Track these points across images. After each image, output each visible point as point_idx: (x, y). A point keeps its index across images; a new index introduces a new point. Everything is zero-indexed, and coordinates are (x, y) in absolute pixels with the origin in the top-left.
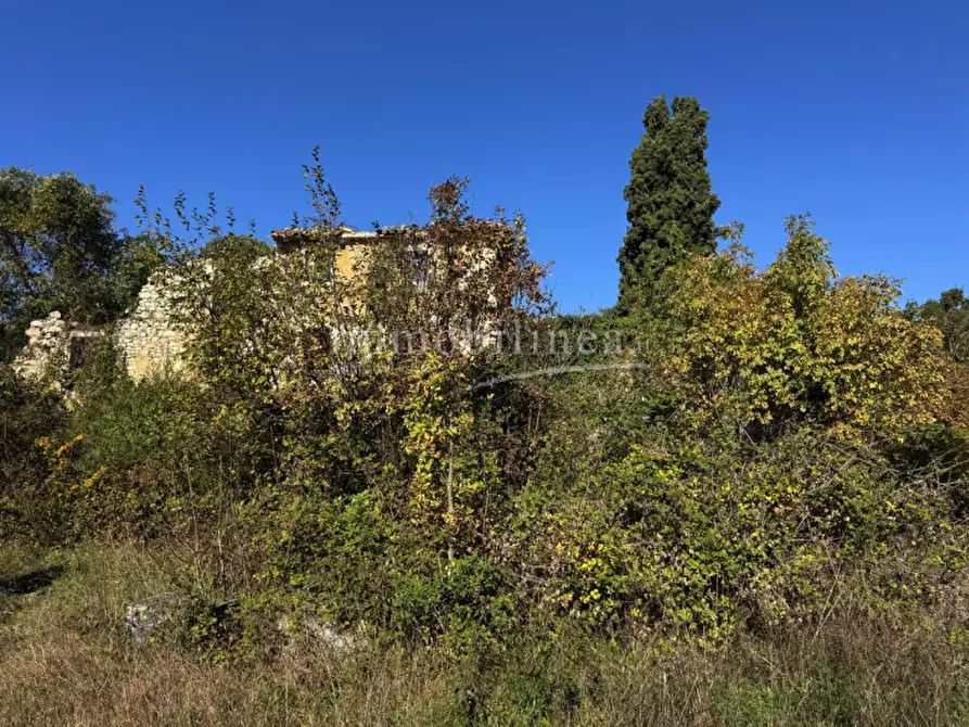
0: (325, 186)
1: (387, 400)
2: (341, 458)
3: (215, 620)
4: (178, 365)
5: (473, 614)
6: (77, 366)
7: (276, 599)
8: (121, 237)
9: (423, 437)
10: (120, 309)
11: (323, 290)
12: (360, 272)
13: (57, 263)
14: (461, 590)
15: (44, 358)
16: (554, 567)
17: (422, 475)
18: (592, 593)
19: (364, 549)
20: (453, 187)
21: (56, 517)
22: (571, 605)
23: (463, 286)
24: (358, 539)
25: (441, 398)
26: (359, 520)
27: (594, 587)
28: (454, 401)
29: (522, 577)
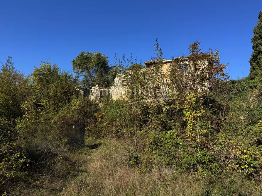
0: (159, 49)
1: (177, 106)
2: (164, 121)
3: (136, 160)
4: (124, 97)
5: (206, 167)
6: (102, 97)
7: (150, 157)
8: (110, 66)
9: (189, 116)
10: (110, 83)
11: (158, 76)
12: (168, 71)
13: (97, 73)
14: (202, 160)
15: (95, 95)
16: (232, 156)
17: (189, 126)
18: (245, 165)
19: (172, 146)
20: (196, 44)
21: (98, 132)
22: (238, 169)
23: (199, 73)
24: (170, 143)
25: (195, 105)
26: (171, 138)
27: (246, 164)
28: (199, 106)
29: (221, 158)
